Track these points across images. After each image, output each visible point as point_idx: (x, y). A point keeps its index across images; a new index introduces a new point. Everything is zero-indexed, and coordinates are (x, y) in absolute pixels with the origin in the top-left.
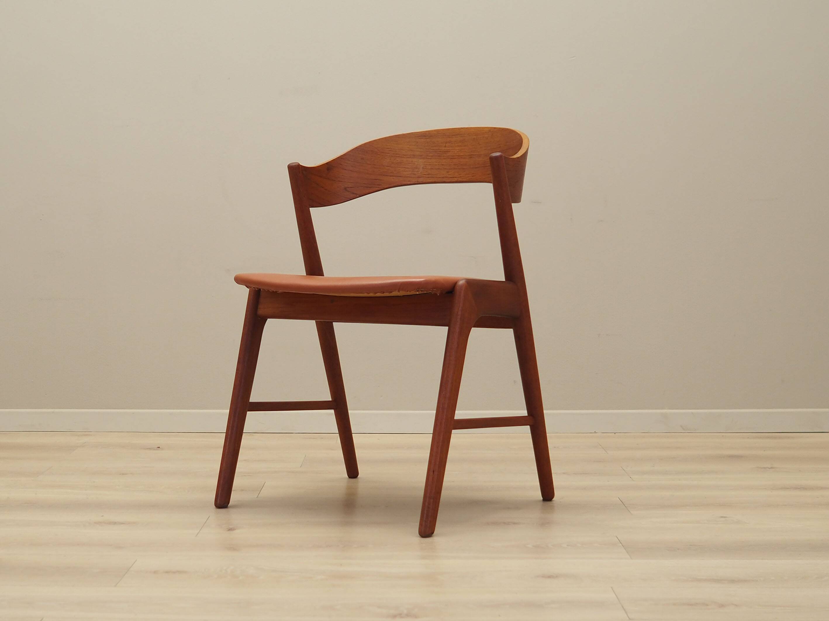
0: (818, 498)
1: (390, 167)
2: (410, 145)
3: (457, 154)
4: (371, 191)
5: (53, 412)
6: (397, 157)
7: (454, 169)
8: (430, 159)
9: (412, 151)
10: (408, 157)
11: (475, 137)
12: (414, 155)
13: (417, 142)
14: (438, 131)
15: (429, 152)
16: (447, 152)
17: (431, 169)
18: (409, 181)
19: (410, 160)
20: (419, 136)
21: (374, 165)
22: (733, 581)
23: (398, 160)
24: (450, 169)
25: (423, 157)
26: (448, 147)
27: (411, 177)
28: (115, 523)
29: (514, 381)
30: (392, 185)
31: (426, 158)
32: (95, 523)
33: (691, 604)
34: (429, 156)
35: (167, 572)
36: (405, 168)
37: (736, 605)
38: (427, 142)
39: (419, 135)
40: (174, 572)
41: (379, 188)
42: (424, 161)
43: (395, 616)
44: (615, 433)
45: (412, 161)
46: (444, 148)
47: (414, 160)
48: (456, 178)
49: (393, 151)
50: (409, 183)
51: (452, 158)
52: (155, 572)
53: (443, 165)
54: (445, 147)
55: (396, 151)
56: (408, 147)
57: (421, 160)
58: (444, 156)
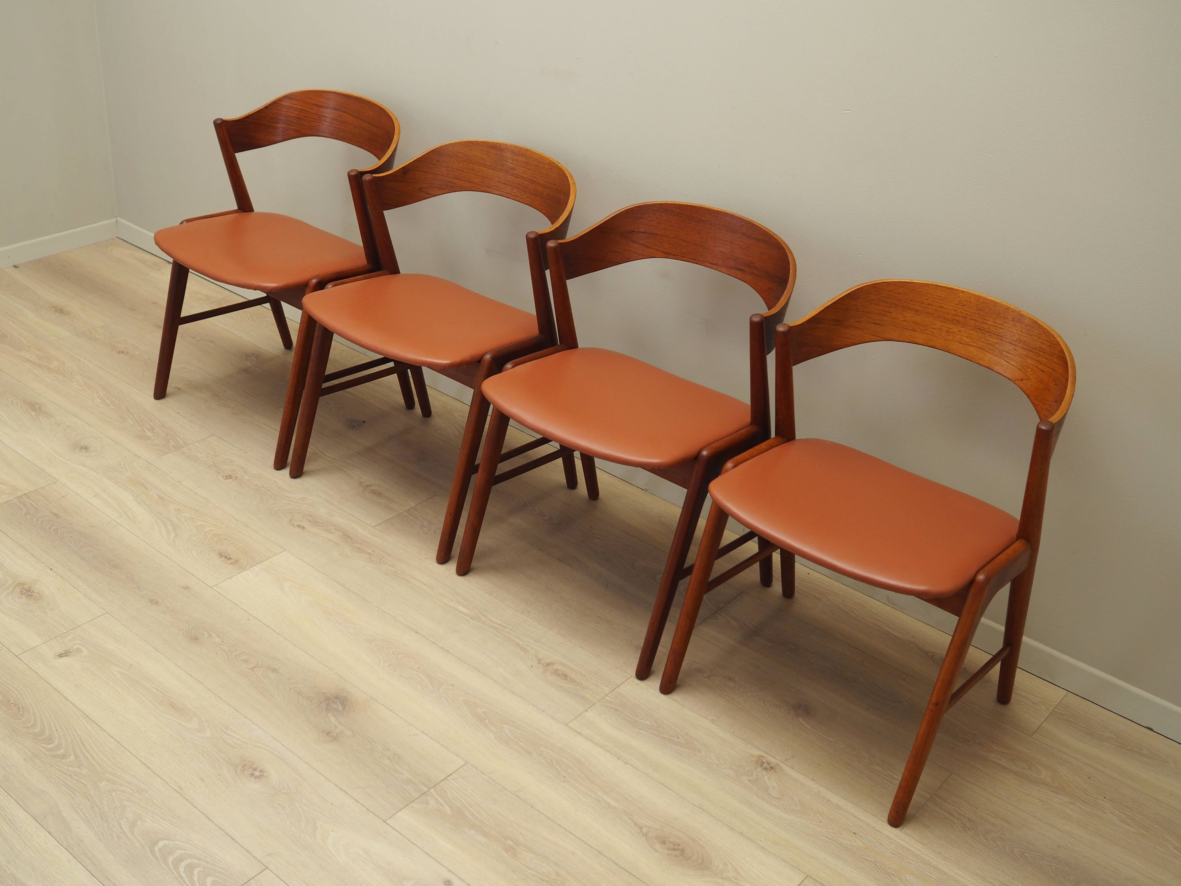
1: (462, 171)
2: (482, 154)
3: (521, 175)
6: (469, 162)
7: (518, 188)
8: (498, 171)
9: (483, 159)
11: (537, 163)
12: (485, 164)
13: (488, 152)
14: (507, 146)
15: (498, 165)
16: (513, 170)
17: (499, 182)
18: (479, 189)
19: (480, 168)
21: (449, 168)
23: (470, 166)
24: (514, 187)
25: (492, 168)
26: (514, 165)
27: (481, 185)
30: (464, 189)
34: (498, 169)
36: (476, 175)
38: (497, 155)
39: (490, 146)
41: (451, 190)
46: (511, 165)
47: (485, 169)
48: (518, 197)
49: (466, 156)
50: (478, 190)
51: (516, 177)
53: (508, 181)
55: (469, 157)
56: (480, 156)
57: (490, 171)
58: (510, 173)
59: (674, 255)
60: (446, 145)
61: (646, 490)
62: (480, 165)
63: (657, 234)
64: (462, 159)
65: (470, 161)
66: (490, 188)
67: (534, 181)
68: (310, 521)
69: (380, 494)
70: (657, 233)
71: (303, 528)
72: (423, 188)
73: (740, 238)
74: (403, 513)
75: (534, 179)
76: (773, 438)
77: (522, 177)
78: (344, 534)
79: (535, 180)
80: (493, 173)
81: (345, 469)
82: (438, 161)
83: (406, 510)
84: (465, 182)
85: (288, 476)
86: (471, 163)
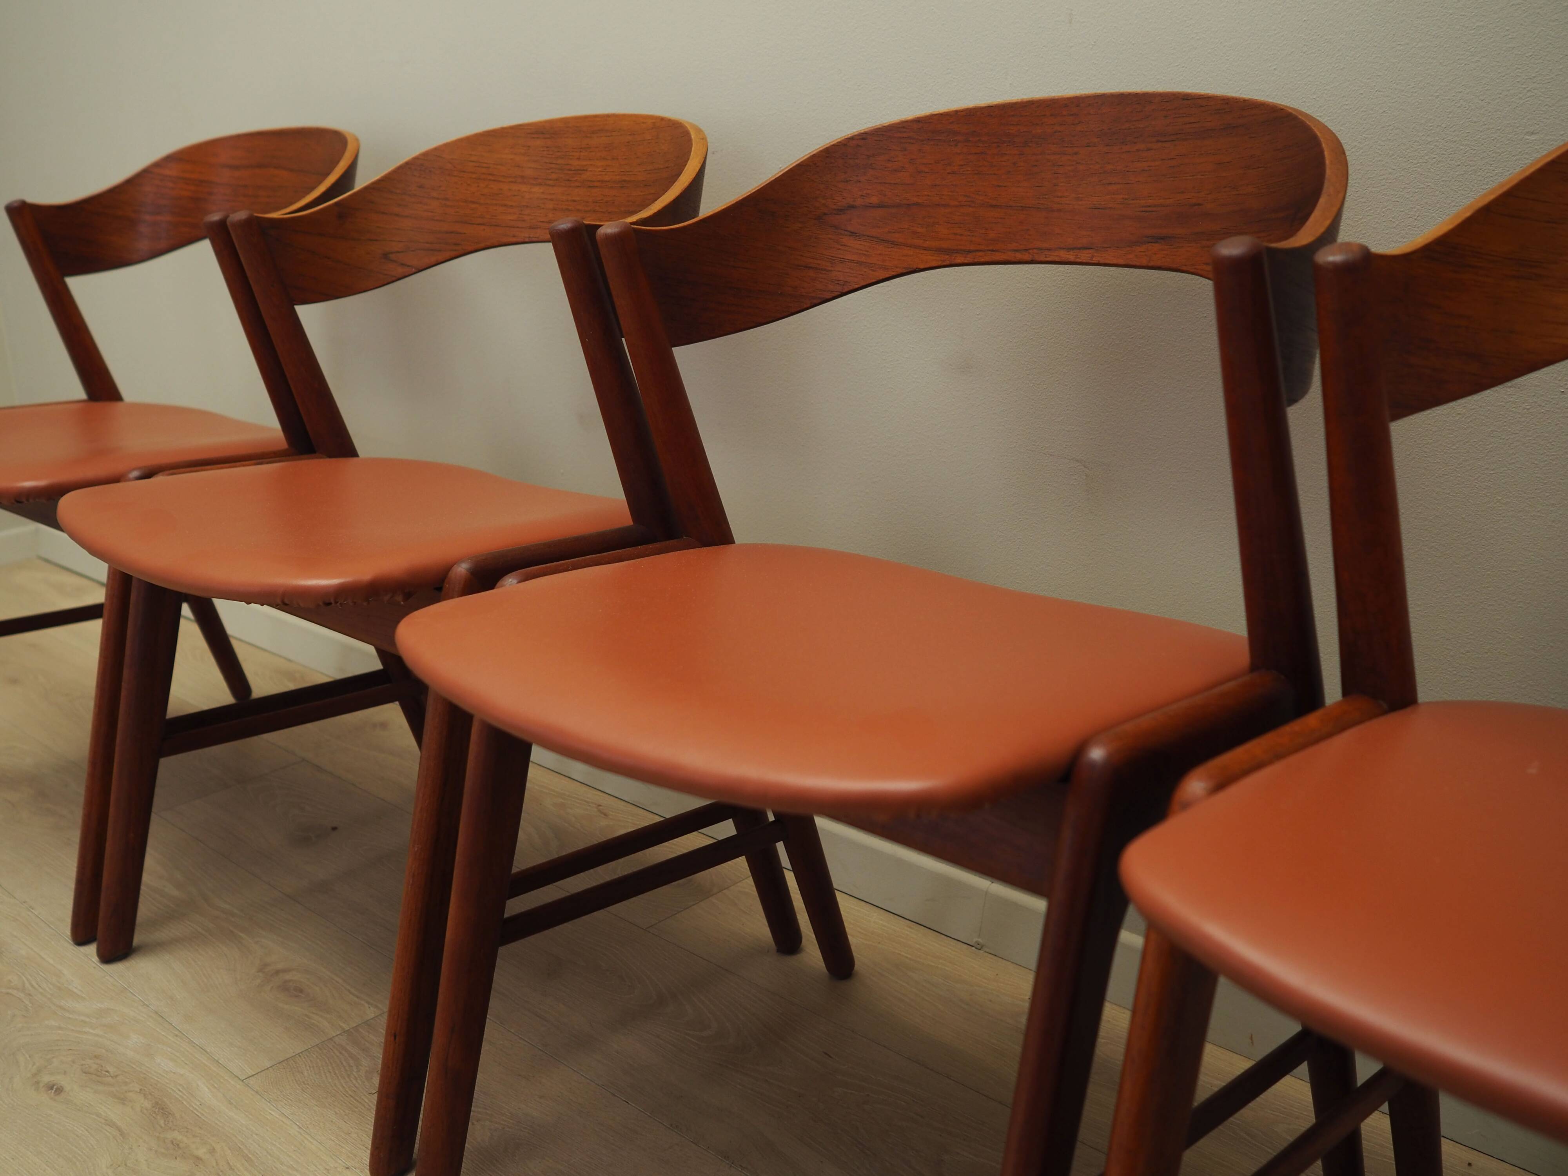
1: (477, 203)
2: (516, 154)
3: (600, 177)
4: (441, 258)
6: (490, 180)
7: (595, 211)
8: (553, 186)
9: (519, 166)
10: (512, 182)
12: (522, 177)
13: (529, 147)
14: (565, 121)
15: (550, 171)
16: (581, 172)
17: (555, 209)
19: (515, 187)
20: (532, 134)
21: (447, 199)
23: (493, 188)
24: (586, 211)
25: (539, 181)
26: (584, 160)
27: (518, 227)
30: (482, 245)
31: (545, 184)
34: (550, 180)
36: (505, 205)
38: (547, 147)
41: (455, 250)
42: (541, 191)
45: (519, 190)
46: (577, 162)
47: (524, 188)
49: (482, 167)
50: (514, 240)
51: (589, 187)
53: (574, 201)
54: (579, 159)
55: (489, 168)
56: (511, 159)
57: (536, 189)
58: (576, 181)
59: (970, 251)
60: (436, 149)
61: (979, 947)
62: (514, 180)
63: (917, 204)
64: (474, 176)
65: (491, 178)
66: (537, 228)
67: (624, 181)
68: (85, 1073)
69: (295, 992)
70: (915, 200)
71: (59, 1090)
72: (392, 253)
73: (1148, 150)
74: (336, 1039)
75: (624, 178)
76: (1338, 705)
77: (602, 181)
78: (157, 1103)
79: (627, 179)
80: (543, 193)
81: (241, 934)
82: (421, 187)
83: (347, 1028)
84: (482, 227)
85: (95, 959)
86: (494, 180)
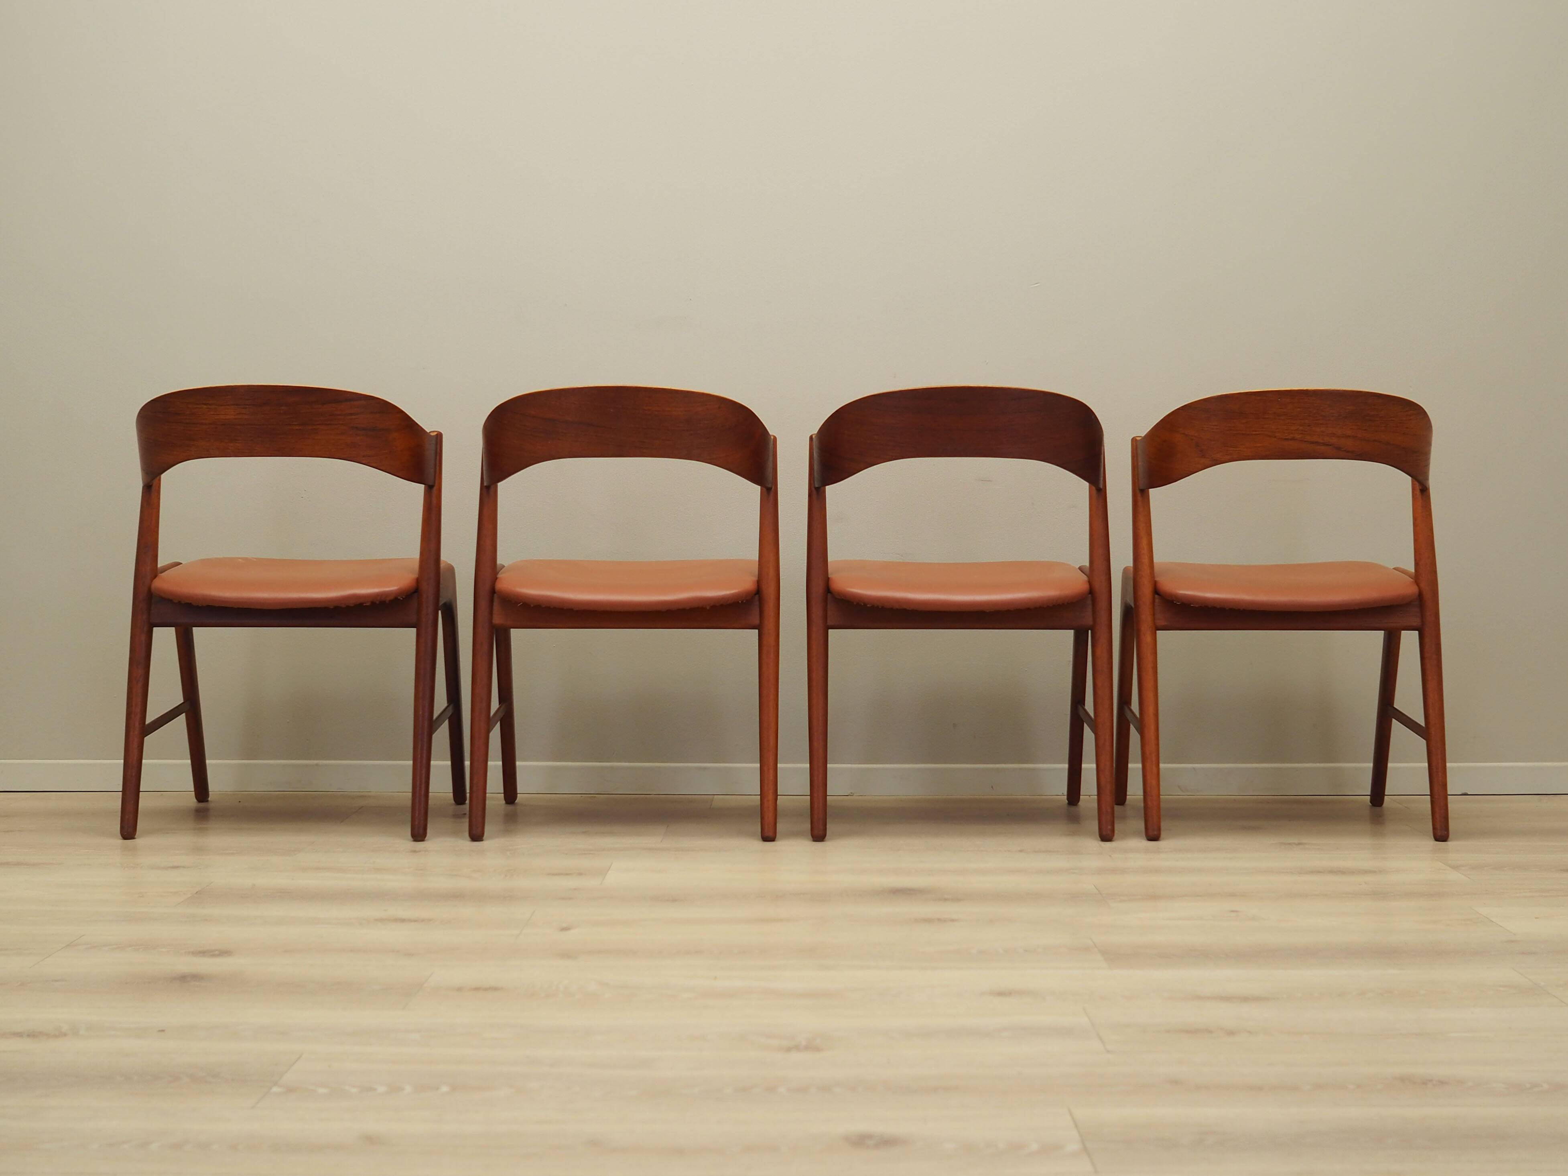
0: (1360, 885)
5: (317, 765)
22: (1246, 999)
28: (403, 920)
29: (954, 724)
32: (376, 920)
33: (1192, 1031)
35: (477, 989)
37: (1250, 1032)
40: (486, 989)
43: (789, 1049)
44: (1089, 796)
52: (459, 989)
